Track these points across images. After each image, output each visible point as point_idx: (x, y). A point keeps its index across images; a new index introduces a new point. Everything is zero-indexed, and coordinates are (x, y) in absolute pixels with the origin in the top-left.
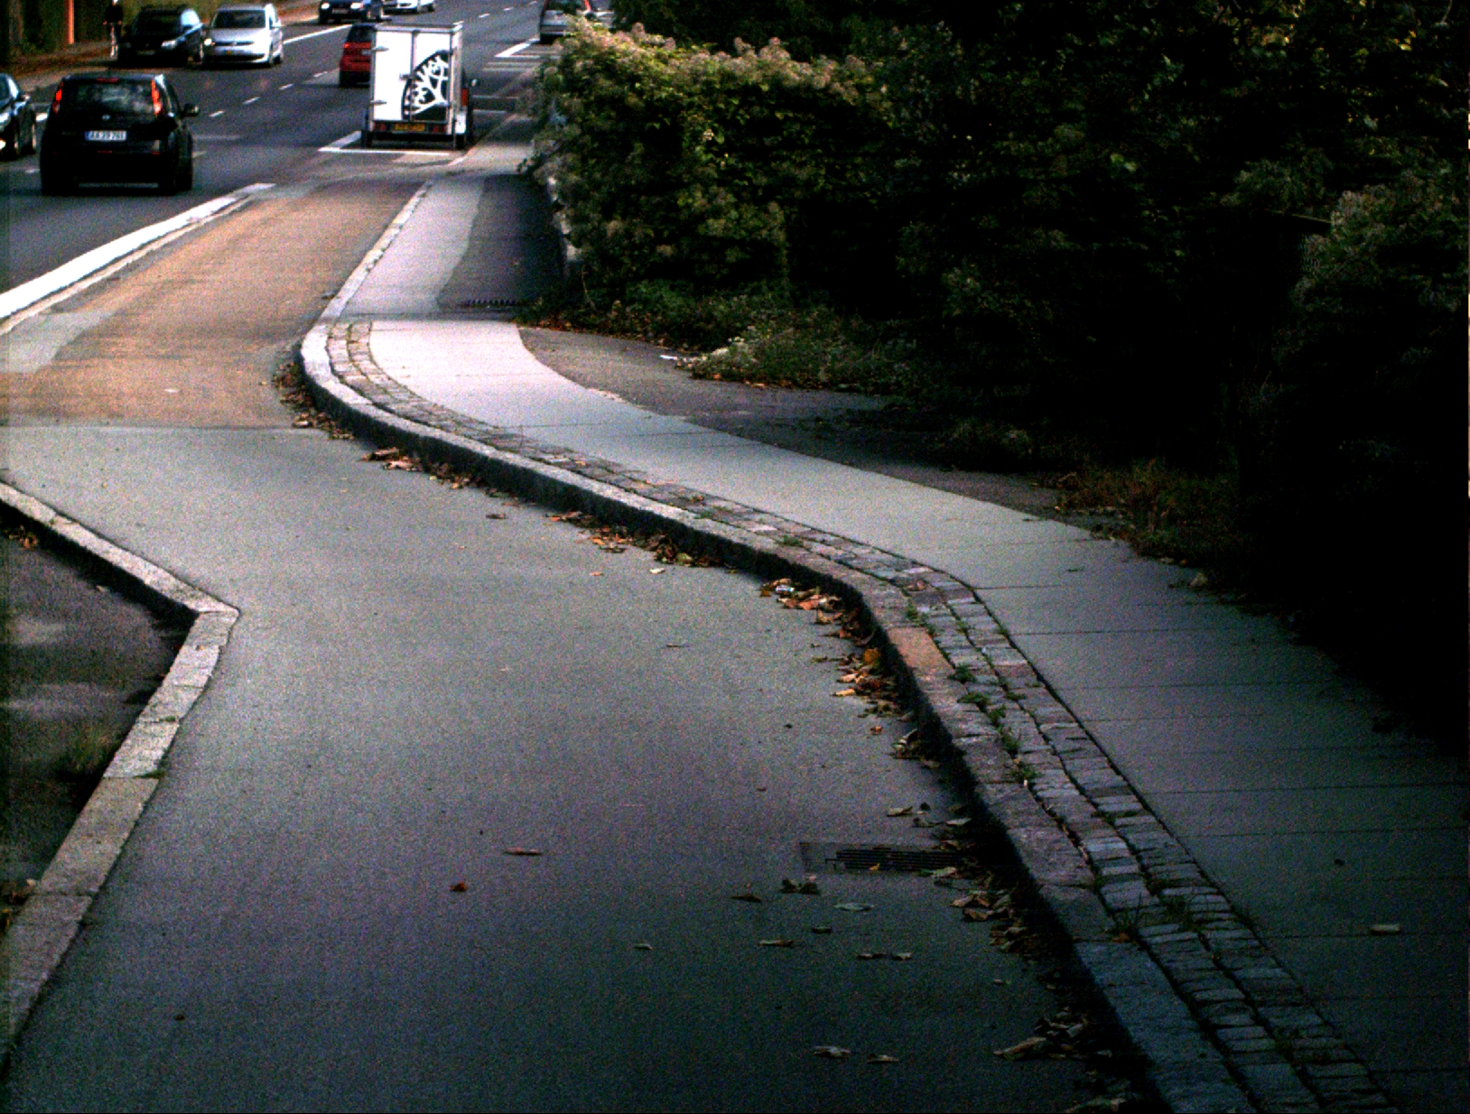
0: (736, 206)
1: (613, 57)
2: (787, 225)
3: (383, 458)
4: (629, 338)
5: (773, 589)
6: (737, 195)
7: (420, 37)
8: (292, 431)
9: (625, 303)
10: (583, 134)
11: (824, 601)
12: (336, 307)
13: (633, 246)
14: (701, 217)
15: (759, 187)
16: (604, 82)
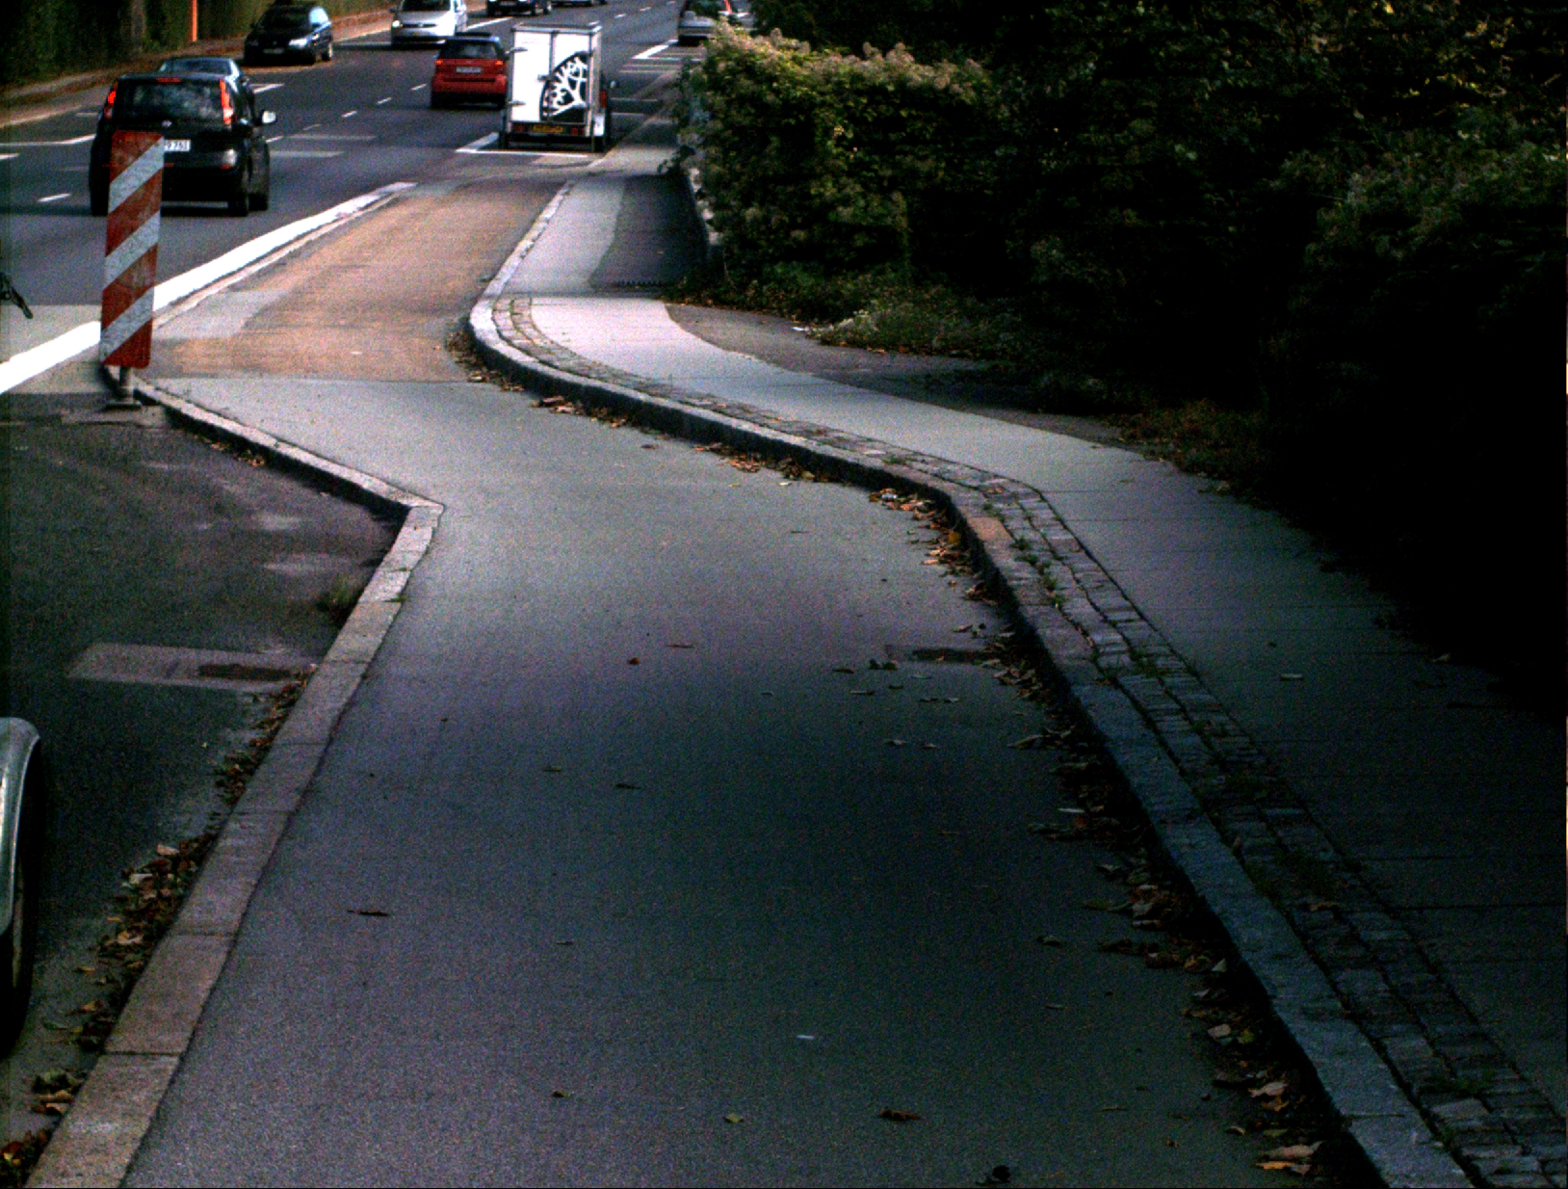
0: (864, 196)
1: (752, 59)
2: (910, 214)
3: (548, 405)
4: (765, 314)
5: (879, 497)
6: (864, 185)
7: (559, 38)
8: (469, 385)
9: (762, 283)
11: (920, 504)
12: (495, 287)
13: (770, 231)
14: (831, 206)
15: (882, 179)
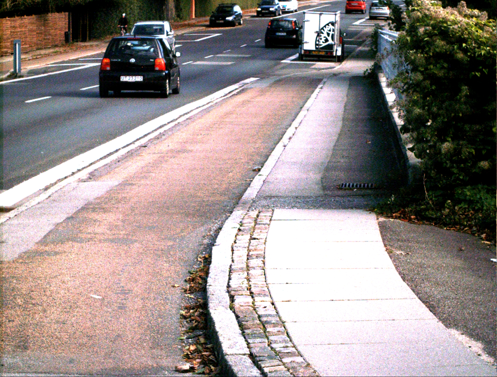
1: (445, 25)
4: (459, 230)
7: (323, 16)
10: (424, 79)
13: (461, 161)
16: (440, 43)
